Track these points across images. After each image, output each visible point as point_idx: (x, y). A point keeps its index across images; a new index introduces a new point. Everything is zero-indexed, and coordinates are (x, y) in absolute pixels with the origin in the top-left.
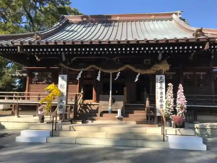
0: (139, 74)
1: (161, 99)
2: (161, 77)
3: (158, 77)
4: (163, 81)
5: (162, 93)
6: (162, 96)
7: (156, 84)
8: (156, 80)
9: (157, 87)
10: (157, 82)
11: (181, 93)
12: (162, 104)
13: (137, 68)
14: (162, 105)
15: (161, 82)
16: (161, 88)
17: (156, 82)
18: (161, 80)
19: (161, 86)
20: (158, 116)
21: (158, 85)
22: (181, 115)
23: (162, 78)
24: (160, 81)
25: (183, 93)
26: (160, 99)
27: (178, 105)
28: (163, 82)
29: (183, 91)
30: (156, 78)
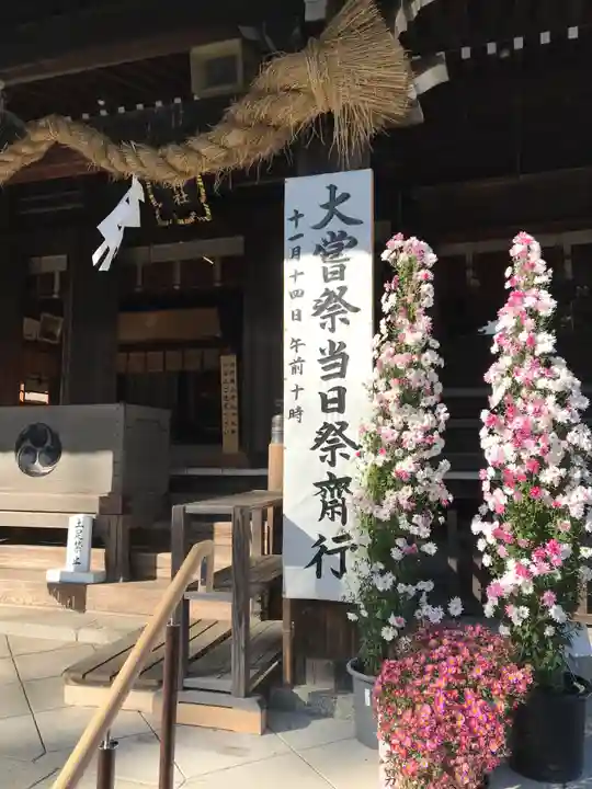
0: (136, 193)
1: (333, 418)
2: (332, 188)
3: (303, 194)
4: (351, 230)
5: (336, 357)
6: (341, 391)
7: (289, 266)
8: (289, 229)
9: (298, 294)
10: (297, 253)
11: (523, 337)
12: (339, 473)
13: (119, 133)
14: (338, 484)
15: (334, 246)
16: (332, 306)
17: (288, 246)
18: (336, 225)
19: (334, 286)
20: (298, 604)
21: (303, 276)
22: (519, 614)
23: (346, 197)
24: (323, 234)
25: (546, 343)
26: (316, 419)
27: (496, 484)
28: (353, 243)
29: (547, 304)
30: (288, 213)
